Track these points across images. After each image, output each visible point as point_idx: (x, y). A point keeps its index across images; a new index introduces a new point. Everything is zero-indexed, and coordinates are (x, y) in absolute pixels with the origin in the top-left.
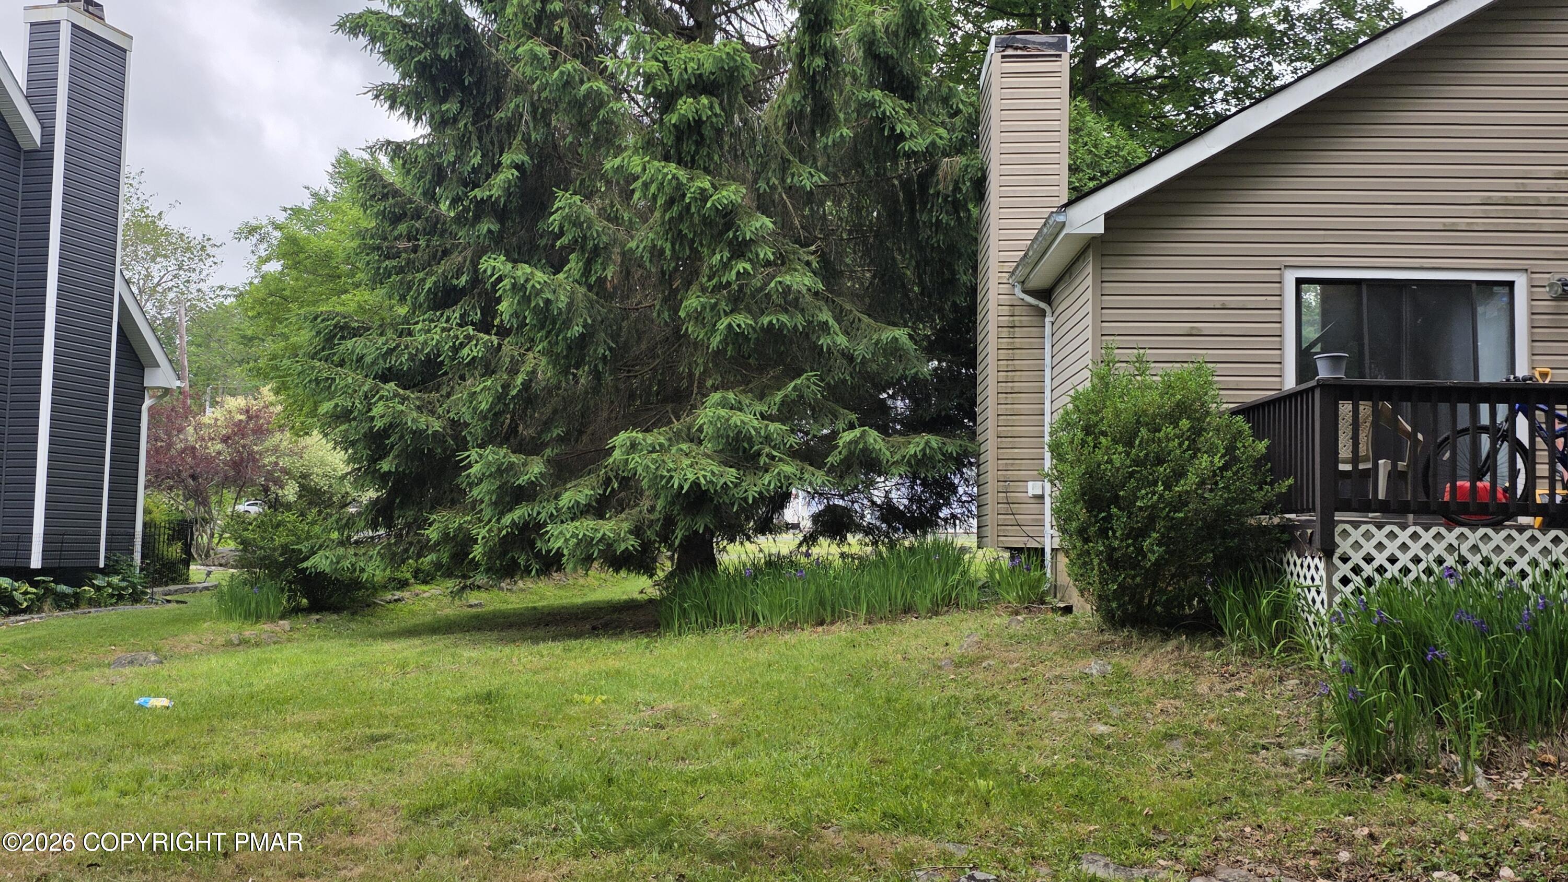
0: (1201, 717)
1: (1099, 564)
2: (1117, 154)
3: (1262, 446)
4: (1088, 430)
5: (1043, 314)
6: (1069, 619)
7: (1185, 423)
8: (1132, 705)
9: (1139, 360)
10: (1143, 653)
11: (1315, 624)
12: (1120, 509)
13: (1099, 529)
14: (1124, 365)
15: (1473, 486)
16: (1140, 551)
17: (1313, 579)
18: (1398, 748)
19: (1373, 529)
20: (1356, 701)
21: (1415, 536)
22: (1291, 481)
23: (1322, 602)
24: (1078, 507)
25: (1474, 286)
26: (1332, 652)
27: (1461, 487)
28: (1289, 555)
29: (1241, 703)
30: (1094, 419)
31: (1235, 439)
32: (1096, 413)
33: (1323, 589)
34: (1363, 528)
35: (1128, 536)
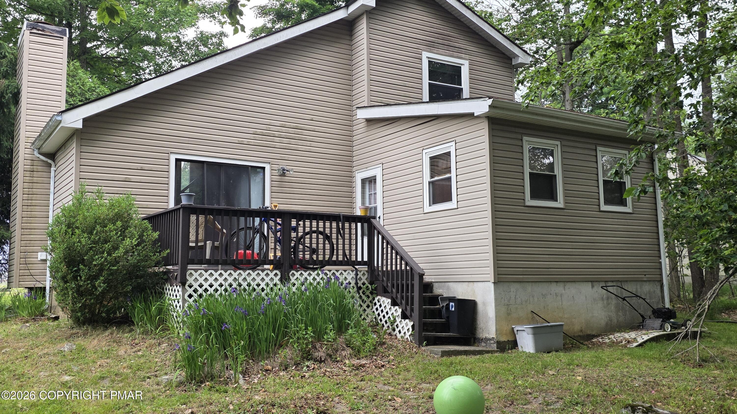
0: (120, 366)
1: (72, 294)
2: (94, 91)
3: (156, 235)
4: (69, 226)
5: (50, 166)
6: (56, 323)
7: (119, 223)
8: (84, 364)
9: (99, 192)
10: (93, 337)
11: (176, 317)
12: (85, 266)
13: (73, 276)
14: (90, 194)
15: (245, 252)
16: (94, 286)
17: (176, 296)
18: (208, 371)
19: (203, 272)
20: (191, 351)
21: (221, 275)
22: (168, 251)
23: (180, 307)
24: (62, 265)
25: (250, 168)
26: (183, 330)
27: (240, 253)
28: (167, 285)
29: (139, 357)
30: (73, 220)
31: (143, 231)
32: (74, 217)
33: (180, 301)
34: (199, 272)
35: (88, 279)
